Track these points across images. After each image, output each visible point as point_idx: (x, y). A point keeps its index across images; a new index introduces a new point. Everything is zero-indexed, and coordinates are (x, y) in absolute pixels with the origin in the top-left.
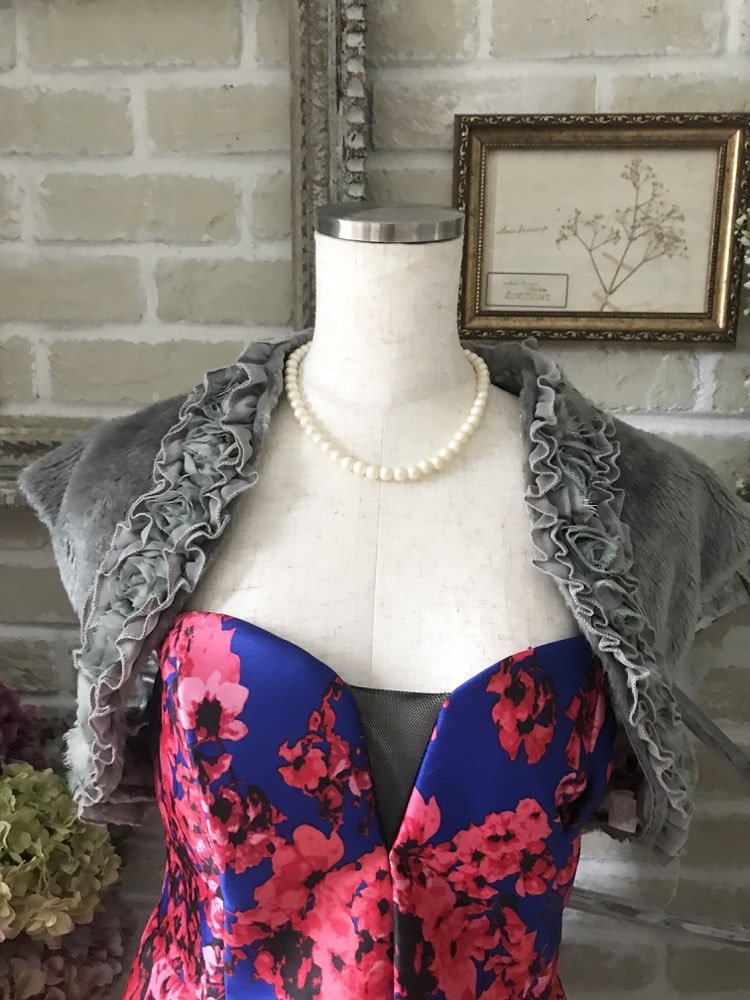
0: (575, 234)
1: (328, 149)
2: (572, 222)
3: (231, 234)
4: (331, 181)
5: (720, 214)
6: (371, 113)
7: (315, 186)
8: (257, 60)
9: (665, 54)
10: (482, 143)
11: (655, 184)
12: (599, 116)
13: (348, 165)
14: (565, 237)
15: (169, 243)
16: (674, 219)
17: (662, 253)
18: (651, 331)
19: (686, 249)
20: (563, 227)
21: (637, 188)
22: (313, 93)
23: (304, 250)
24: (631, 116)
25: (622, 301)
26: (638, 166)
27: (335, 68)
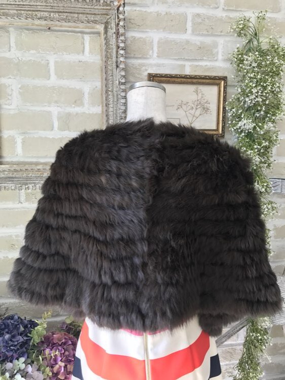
0: (182, 107)
1: (113, 81)
2: (181, 104)
3: (82, 104)
4: (114, 91)
7: (109, 92)
8: (89, 54)
9: (203, 60)
11: (202, 94)
12: (187, 75)
13: (120, 87)
14: (179, 108)
15: (61, 107)
16: (207, 103)
17: (205, 113)
19: (211, 112)
20: (178, 105)
21: (197, 95)
22: (108, 65)
23: (106, 111)
24: (196, 76)
26: (197, 89)
27: (115, 59)
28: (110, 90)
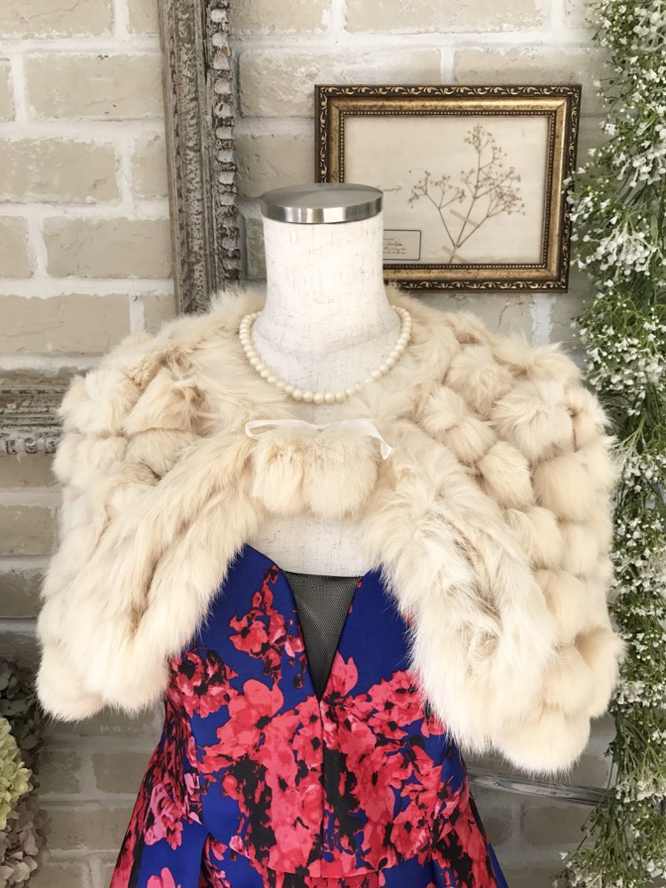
0: (426, 194)
1: (198, 117)
2: (423, 183)
3: (113, 194)
4: (203, 148)
5: (552, 175)
6: (238, 83)
7: (188, 152)
8: (130, 33)
9: (501, 31)
10: (340, 112)
11: (494, 148)
12: (443, 87)
13: (217, 133)
14: (416, 196)
15: (55, 203)
16: (512, 179)
17: (503, 210)
18: (494, 280)
19: (523, 206)
20: (415, 187)
21: (479, 152)
22: (181, 64)
23: (180, 211)
24: (471, 87)
25: (469, 253)
26: (479, 132)
27: (201, 41)
28: (191, 144)
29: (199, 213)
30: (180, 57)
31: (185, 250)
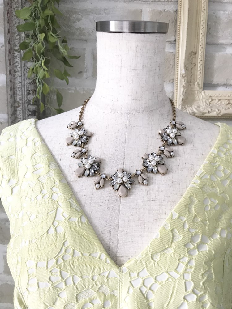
29: (20, 83)
30: (12, 6)
31: (13, 100)
